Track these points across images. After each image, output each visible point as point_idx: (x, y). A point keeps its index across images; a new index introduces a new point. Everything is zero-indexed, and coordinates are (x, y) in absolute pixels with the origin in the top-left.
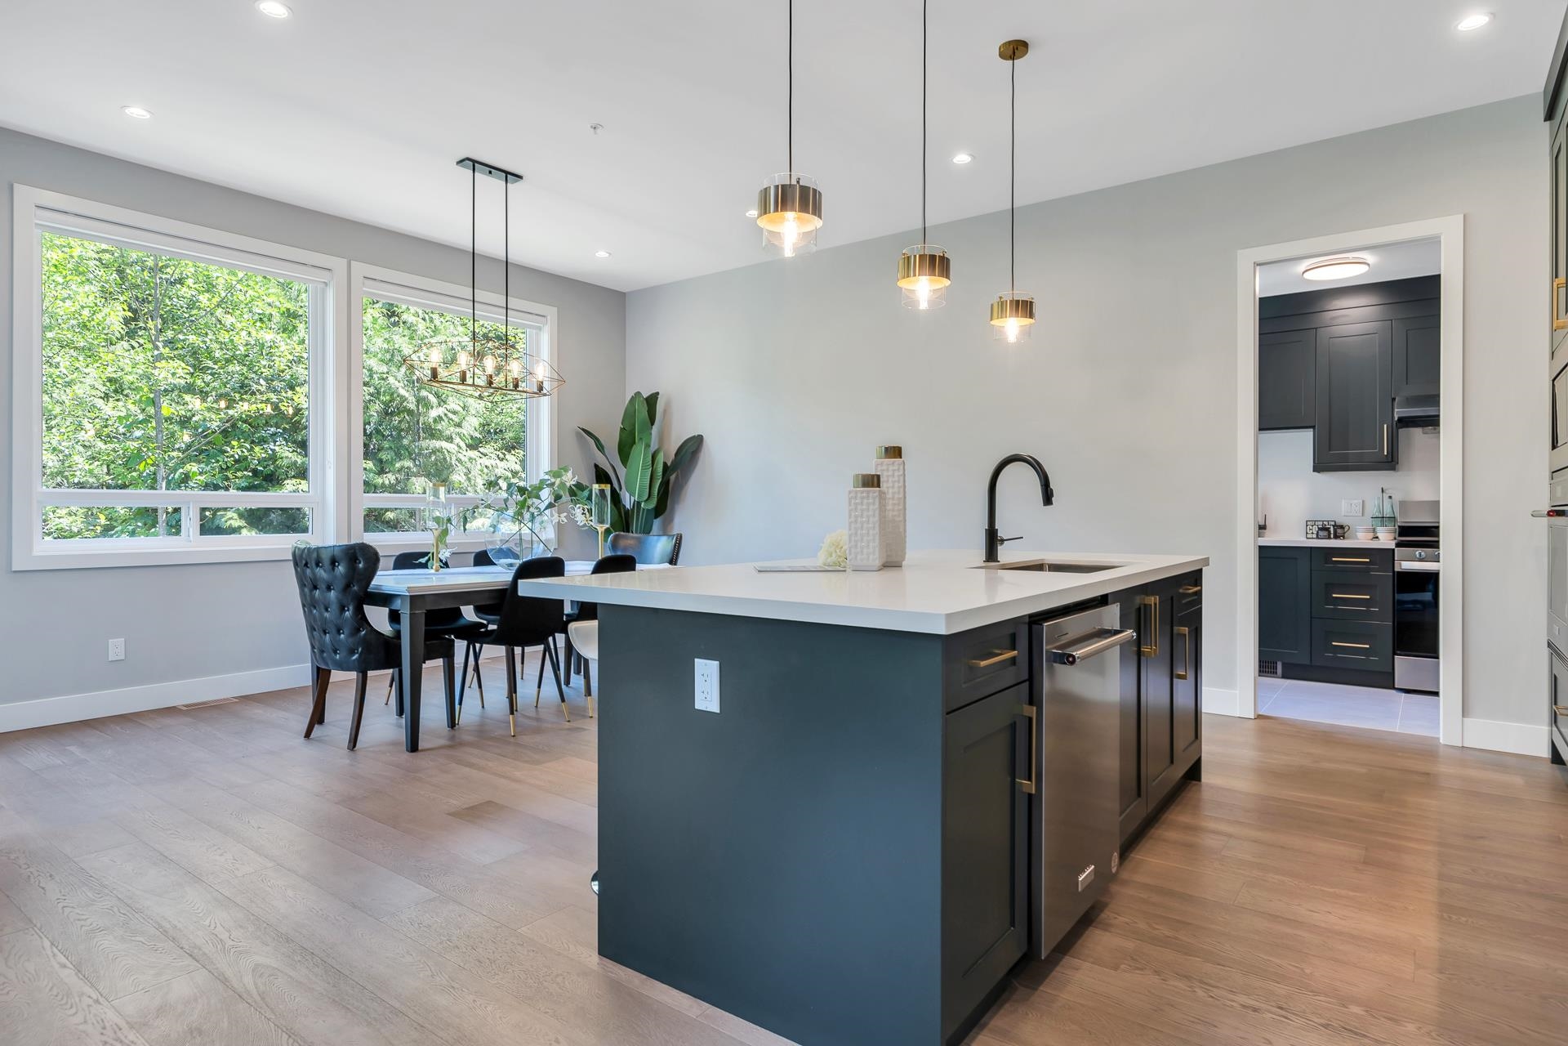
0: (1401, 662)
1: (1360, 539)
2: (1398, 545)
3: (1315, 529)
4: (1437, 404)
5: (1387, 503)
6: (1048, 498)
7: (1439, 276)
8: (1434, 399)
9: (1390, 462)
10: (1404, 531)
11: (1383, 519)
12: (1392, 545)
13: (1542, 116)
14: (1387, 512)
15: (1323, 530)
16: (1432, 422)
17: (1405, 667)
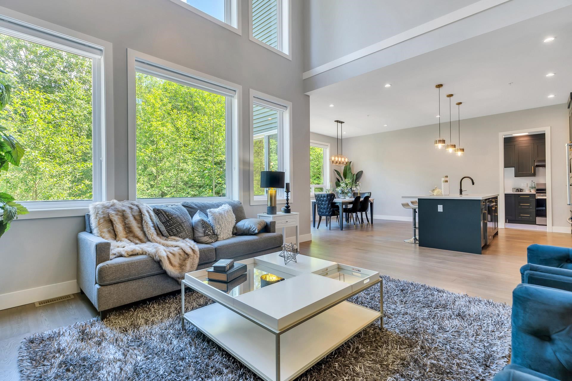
0: (538, 219)
1: (527, 192)
2: (536, 193)
3: (515, 190)
4: (545, 162)
5: (533, 184)
6: (473, 184)
7: (545, 134)
8: (544, 161)
9: (534, 175)
10: (537, 190)
11: (532, 188)
12: (535, 193)
13: (567, 108)
14: (533, 186)
15: (517, 190)
16: (544, 166)
17: (539, 220)
